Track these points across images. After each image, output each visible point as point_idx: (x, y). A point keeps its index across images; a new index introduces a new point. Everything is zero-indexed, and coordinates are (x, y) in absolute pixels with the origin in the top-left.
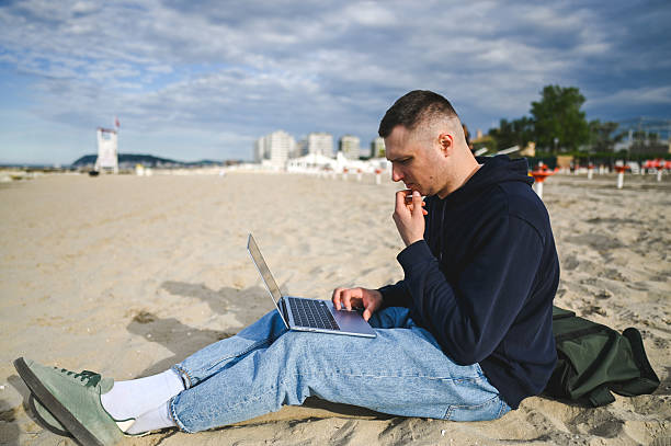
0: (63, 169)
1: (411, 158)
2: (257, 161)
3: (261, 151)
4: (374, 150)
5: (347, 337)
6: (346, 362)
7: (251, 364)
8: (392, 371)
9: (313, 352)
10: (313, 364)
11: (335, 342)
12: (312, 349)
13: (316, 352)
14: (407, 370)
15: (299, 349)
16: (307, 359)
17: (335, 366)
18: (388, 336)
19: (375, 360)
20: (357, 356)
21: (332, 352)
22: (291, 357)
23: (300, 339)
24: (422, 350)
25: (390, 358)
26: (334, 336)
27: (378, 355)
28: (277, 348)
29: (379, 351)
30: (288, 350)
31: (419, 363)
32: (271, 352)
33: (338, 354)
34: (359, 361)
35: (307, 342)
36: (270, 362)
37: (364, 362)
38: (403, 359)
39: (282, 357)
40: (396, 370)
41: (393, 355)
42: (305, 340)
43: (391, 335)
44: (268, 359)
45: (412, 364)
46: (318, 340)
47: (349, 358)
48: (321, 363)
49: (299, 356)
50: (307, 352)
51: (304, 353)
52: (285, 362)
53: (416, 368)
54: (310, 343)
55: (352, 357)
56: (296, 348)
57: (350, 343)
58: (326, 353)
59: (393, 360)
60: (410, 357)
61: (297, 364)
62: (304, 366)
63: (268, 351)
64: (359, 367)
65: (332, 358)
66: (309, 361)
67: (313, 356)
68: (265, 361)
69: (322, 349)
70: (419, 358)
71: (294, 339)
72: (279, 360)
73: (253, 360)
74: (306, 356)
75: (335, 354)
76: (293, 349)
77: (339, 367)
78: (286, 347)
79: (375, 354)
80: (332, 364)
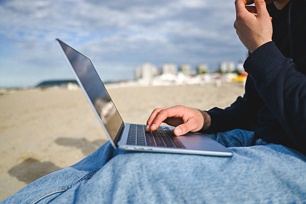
2: (136, 79)
3: (138, 74)
4: (198, 72)
5: (196, 157)
6: (195, 192)
7: (70, 200)
8: (260, 200)
9: (149, 180)
10: (150, 197)
11: (179, 165)
12: (148, 176)
13: (154, 180)
14: (279, 198)
15: (132, 176)
16: (142, 189)
17: (182, 198)
18: (246, 154)
19: (236, 187)
20: (211, 183)
21: (176, 179)
22: (119, 189)
23: (132, 163)
24: (296, 169)
25: (256, 183)
26: (177, 156)
27: (239, 180)
28: (102, 177)
29: (239, 174)
30: (115, 178)
31: (294, 188)
32: (93, 182)
33: (184, 181)
34: (215, 189)
35: (141, 166)
36: (91, 196)
37: (220, 190)
38: (273, 182)
39: (108, 189)
40: (266, 199)
41: (258, 178)
42: (139, 164)
43: (249, 152)
44: (88, 192)
45: (285, 189)
46: (156, 163)
47: (200, 186)
48: (161, 194)
49: (130, 186)
50: (142, 180)
51: (138, 182)
52: (112, 195)
53: (291, 194)
54: (146, 167)
55: (204, 183)
56: (126, 175)
57: (200, 166)
58: (168, 181)
59: (260, 185)
60: (282, 180)
61: (128, 197)
62: (138, 200)
63: (89, 182)
64: (215, 197)
65: (176, 187)
66: (145, 193)
67: (150, 186)
68: (85, 196)
69: (161, 175)
70: (294, 181)
71: (125, 163)
72: (102, 194)
73: (73, 196)
74: (140, 186)
75: (180, 181)
76: (123, 176)
77: (186, 198)
78: (114, 175)
79: (235, 178)
80: (176, 196)
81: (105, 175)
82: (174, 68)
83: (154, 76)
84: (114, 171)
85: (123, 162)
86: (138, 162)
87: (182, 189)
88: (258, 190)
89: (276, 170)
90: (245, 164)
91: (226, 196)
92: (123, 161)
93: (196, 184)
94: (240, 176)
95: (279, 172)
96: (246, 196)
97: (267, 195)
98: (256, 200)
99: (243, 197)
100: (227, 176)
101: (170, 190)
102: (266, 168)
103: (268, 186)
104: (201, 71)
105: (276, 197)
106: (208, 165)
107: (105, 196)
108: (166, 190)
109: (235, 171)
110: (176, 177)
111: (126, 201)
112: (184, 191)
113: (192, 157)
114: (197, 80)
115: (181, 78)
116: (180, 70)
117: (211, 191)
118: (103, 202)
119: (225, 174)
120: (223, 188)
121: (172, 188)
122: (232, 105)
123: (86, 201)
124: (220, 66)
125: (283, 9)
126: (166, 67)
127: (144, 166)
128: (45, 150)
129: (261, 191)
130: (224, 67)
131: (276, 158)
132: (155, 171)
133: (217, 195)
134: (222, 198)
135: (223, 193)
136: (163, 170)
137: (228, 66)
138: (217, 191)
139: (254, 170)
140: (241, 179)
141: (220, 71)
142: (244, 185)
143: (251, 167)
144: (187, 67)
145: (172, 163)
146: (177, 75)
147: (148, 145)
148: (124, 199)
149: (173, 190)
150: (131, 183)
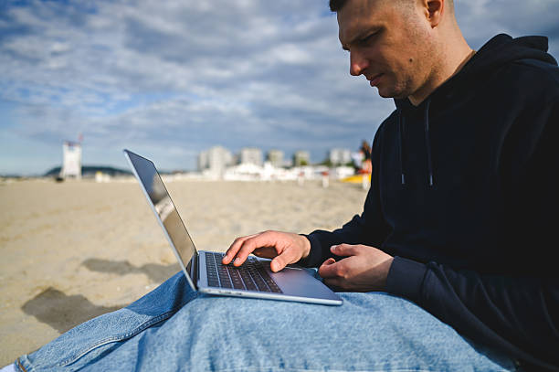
0: (35, 177)
1: (380, 31)
2: (199, 170)
3: (203, 162)
4: (295, 162)
5: (296, 304)
6: (295, 348)
7: (133, 354)
8: (375, 362)
9: (237, 332)
10: (238, 353)
11: (275, 314)
12: (236, 326)
13: (243, 332)
14: (400, 361)
15: (215, 327)
16: (228, 343)
17: (278, 355)
18: (361, 303)
19: (346, 344)
20: (315, 338)
21: (273, 331)
22: (199, 342)
23: (216, 310)
24: (421, 325)
25: (371, 340)
26: (273, 302)
27: (349, 335)
28: (176, 326)
29: (351, 328)
30: (194, 329)
31: (419, 349)
32: (165, 332)
33: (281, 335)
34: (319, 346)
35: (227, 314)
36: (162, 350)
37: (326, 347)
38: (393, 341)
39: (183, 341)
40: (382, 361)
41: (374, 334)
42: (224, 311)
43: (365, 301)
44: (159, 344)
45: (408, 350)
46: (246, 310)
47: (301, 342)
48: (252, 350)
49: (213, 338)
50: (228, 332)
51: (222, 333)
52: (189, 350)
53: (414, 356)
54: (233, 315)
55: (306, 338)
56: (208, 325)
57: (301, 315)
58: (261, 333)
59: (375, 344)
60: (404, 338)
61: (210, 352)
62: (223, 356)
63: (160, 331)
64: (319, 356)
65: (271, 342)
66: (231, 347)
67: (238, 339)
68: (154, 348)
69: (253, 326)
70: (419, 340)
71: (206, 309)
72: (177, 347)
73: (137, 348)
74: (226, 339)
75: (276, 333)
76: (204, 326)
77: (283, 356)
78: (191, 324)
79: (345, 333)
80: (271, 353)
81: (180, 323)
82: (258, 154)
83: (228, 166)
84: (191, 319)
85: (203, 309)
86: (224, 309)
87: (278, 345)
88: (373, 349)
89: (398, 326)
90: (359, 316)
91: (333, 355)
92: (204, 306)
93: (296, 339)
94: (352, 330)
95: (401, 328)
96: (358, 356)
97: (383, 357)
98: (370, 362)
99: (354, 357)
100: (335, 330)
101: (263, 345)
102: (385, 322)
103: (386, 345)
104: (299, 161)
105: (396, 360)
106: (311, 315)
107: (180, 349)
108: (259, 345)
109: (346, 324)
110: (272, 329)
111: (207, 357)
112: (280, 346)
113: (291, 305)
114: (292, 175)
115: (269, 171)
116: (267, 158)
117: (315, 348)
118: (178, 357)
119: (332, 328)
120: (329, 345)
121: (266, 343)
122: (344, 226)
123: (156, 355)
124: (328, 154)
125: (420, 105)
126: (246, 153)
127: (231, 314)
128: (71, 278)
129: (376, 351)
130: (335, 157)
131: (398, 309)
132: (244, 320)
133: (321, 353)
134: (329, 357)
135: (329, 351)
136: (255, 321)
137: (341, 155)
138: (321, 348)
139: (370, 324)
140: (353, 335)
141: (328, 163)
142: (356, 342)
143: (366, 320)
144: (279, 154)
145: (267, 311)
146: (263, 166)
147: (236, 288)
148: (204, 355)
149: (267, 345)
150: (214, 335)
